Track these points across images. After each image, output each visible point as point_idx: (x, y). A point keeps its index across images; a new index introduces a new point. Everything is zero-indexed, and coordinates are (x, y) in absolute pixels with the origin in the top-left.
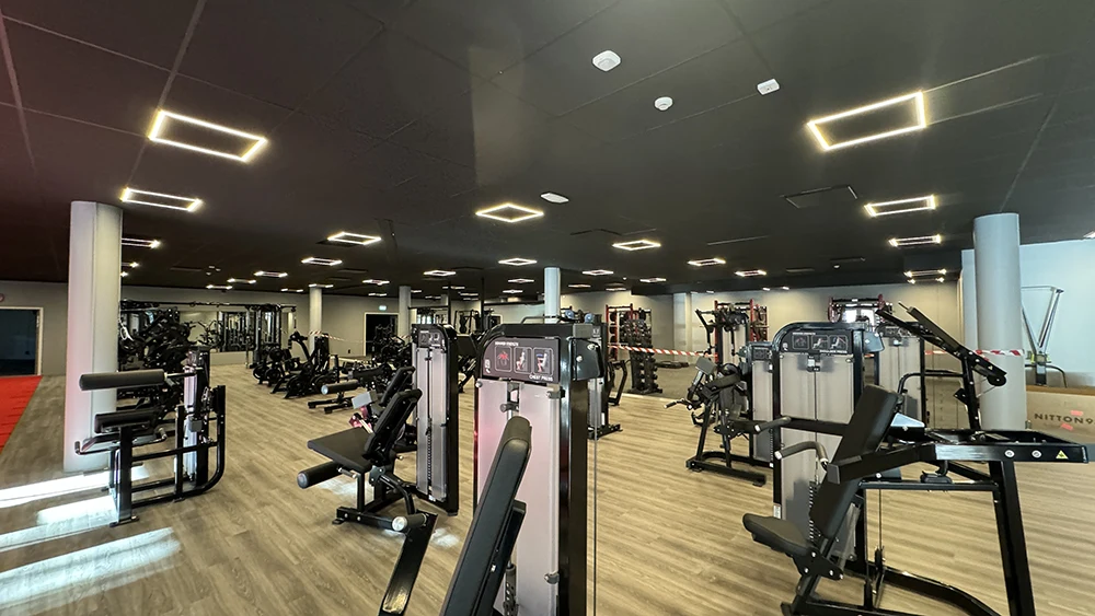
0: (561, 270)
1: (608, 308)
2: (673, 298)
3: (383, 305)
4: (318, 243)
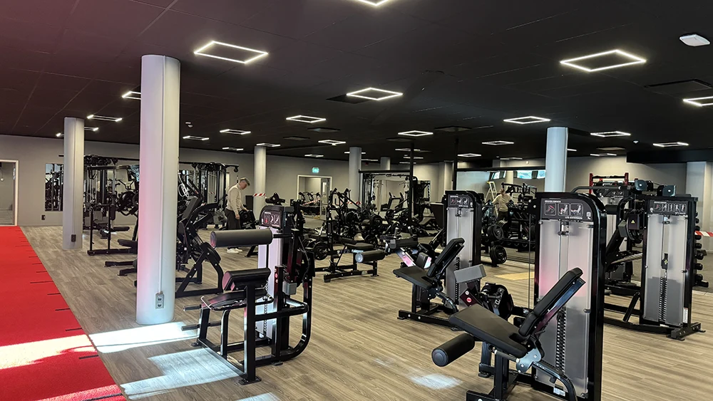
0: (570, 131)
1: (592, 177)
2: (686, 168)
3: (316, 167)
4: (330, 99)
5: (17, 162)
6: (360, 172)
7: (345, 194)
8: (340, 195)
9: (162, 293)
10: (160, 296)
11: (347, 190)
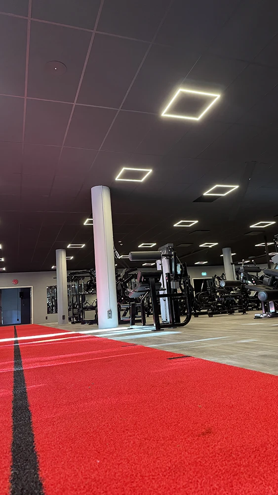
3: (204, 271)
4: (194, 201)
5: (32, 287)
6: (232, 264)
7: (222, 277)
8: (219, 278)
9: (110, 311)
10: (110, 312)
11: (223, 274)
